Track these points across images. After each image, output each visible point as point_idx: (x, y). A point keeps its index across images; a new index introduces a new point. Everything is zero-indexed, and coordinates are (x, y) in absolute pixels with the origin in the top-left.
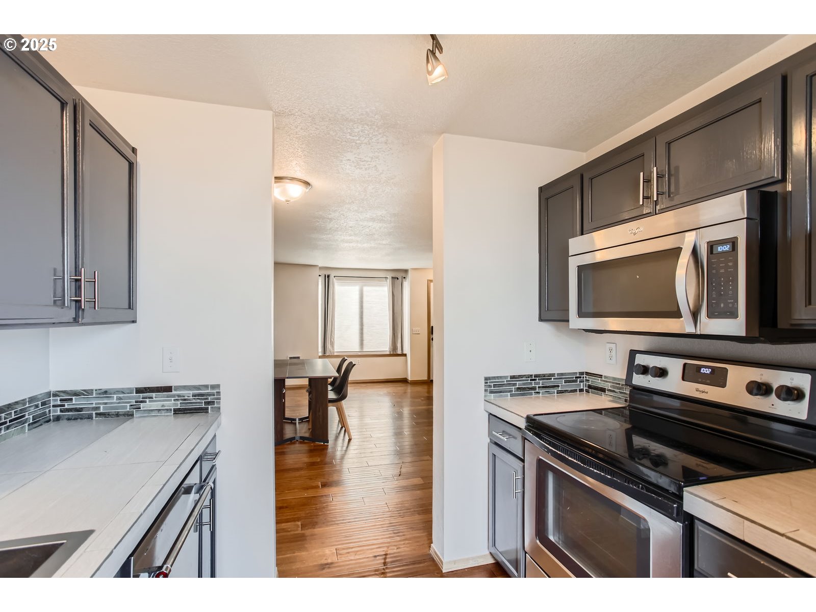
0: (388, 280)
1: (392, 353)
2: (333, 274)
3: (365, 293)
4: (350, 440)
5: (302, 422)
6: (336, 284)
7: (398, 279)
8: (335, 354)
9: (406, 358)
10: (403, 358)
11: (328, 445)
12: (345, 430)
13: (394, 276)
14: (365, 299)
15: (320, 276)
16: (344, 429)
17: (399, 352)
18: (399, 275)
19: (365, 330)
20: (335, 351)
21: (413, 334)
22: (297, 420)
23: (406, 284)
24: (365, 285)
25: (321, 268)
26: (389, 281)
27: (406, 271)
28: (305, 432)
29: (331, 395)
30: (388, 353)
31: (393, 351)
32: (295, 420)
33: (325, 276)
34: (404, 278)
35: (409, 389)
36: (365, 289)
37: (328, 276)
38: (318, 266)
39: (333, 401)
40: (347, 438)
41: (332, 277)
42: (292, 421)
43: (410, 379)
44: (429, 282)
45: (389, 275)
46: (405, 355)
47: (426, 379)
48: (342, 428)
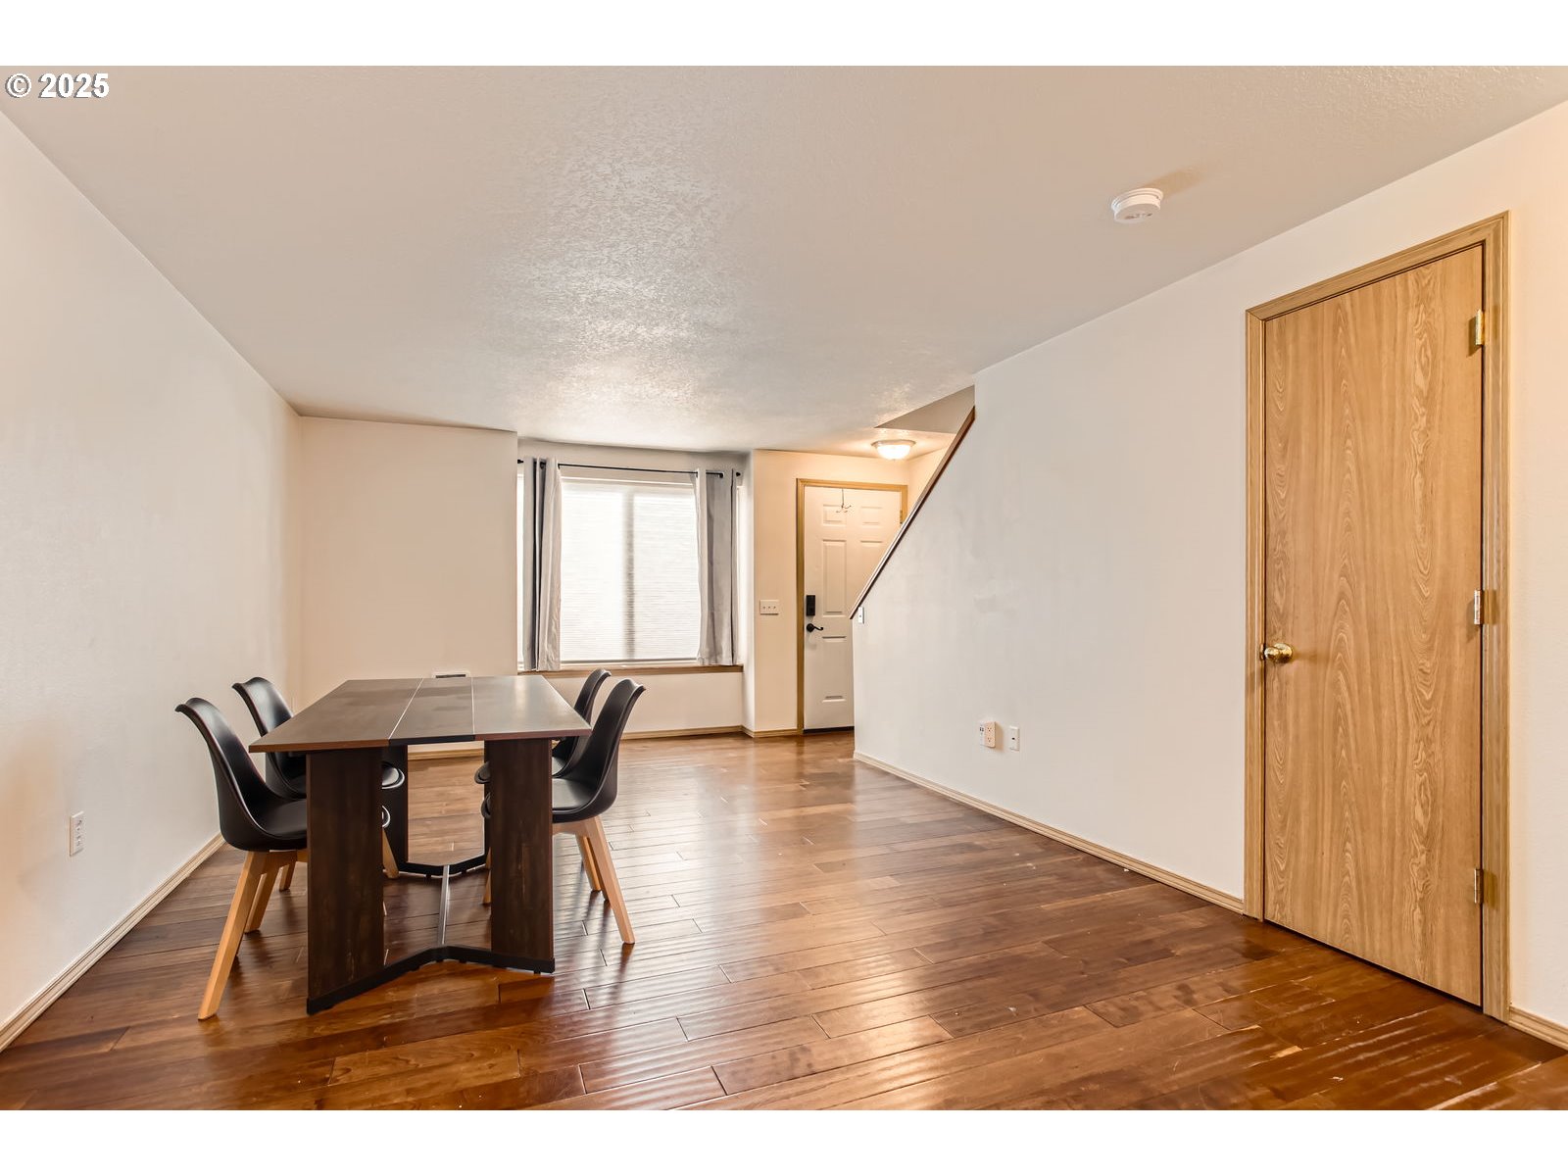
0: (698, 480)
1: (707, 664)
2: (554, 458)
3: (637, 511)
4: (627, 948)
5: (465, 875)
6: (563, 486)
7: (721, 475)
8: (563, 667)
9: (743, 675)
10: (734, 676)
11: (551, 980)
12: (607, 903)
13: (711, 469)
14: (638, 526)
15: (519, 461)
16: (600, 899)
17: (726, 661)
18: (726, 467)
19: (638, 607)
20: (562, 659)
21: (761, 612)
22: (447, 870)
23: (742, 491)
24: (638, 492)
25: (522, 442)
26: (700, 482)
27: (742, 457)
28: (472, 922)
29: (563, 795)
30: (699, 664)
31: (710, 658)
32: (439, 870)
33: (535, 463)
34: (738, 474)
35: (752, 753)
36: (640, 500)
37: (543, 464)
38: (516, 432)
39: (567, 817)
40: (615, 940)
41: (551, 467)
42: (430, 875)
43: (753, 727)
44: (800, 484)
45: (702, 468)
46: (740, 669)
47: (794, 726)
48: (594, 894)
